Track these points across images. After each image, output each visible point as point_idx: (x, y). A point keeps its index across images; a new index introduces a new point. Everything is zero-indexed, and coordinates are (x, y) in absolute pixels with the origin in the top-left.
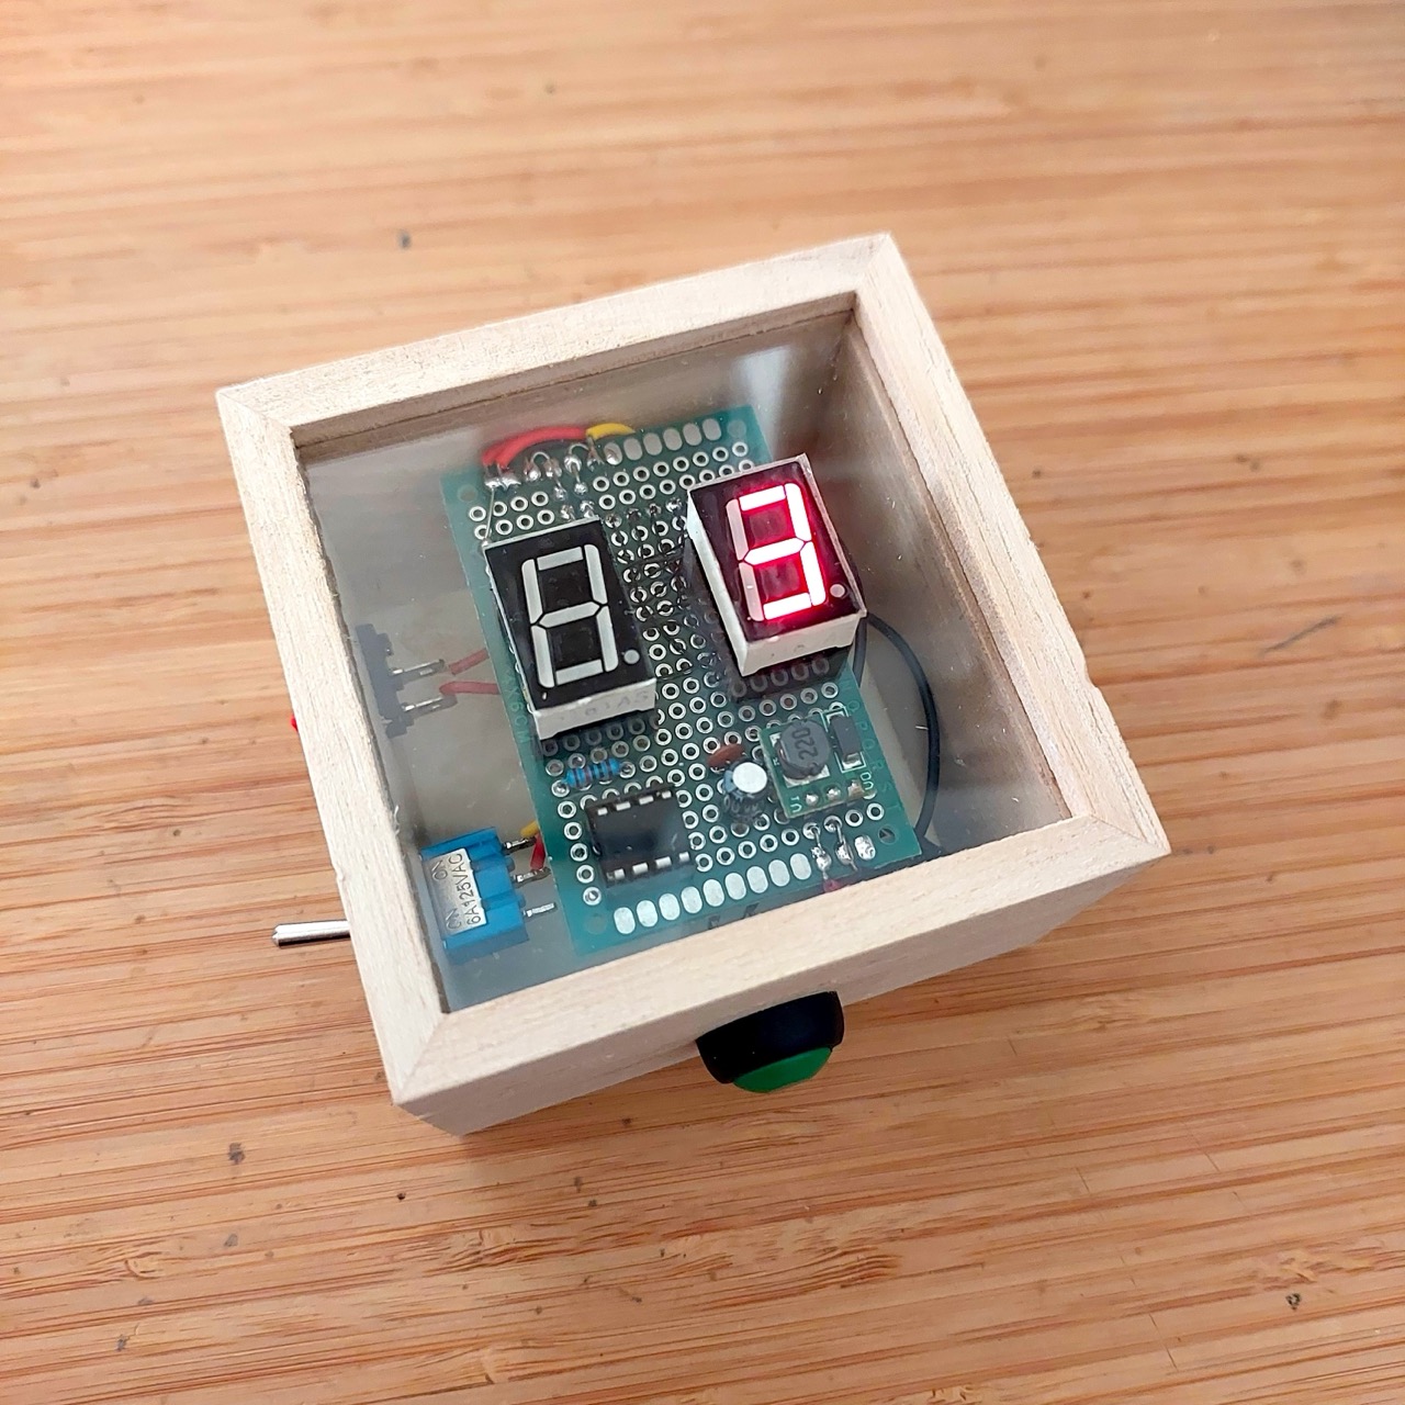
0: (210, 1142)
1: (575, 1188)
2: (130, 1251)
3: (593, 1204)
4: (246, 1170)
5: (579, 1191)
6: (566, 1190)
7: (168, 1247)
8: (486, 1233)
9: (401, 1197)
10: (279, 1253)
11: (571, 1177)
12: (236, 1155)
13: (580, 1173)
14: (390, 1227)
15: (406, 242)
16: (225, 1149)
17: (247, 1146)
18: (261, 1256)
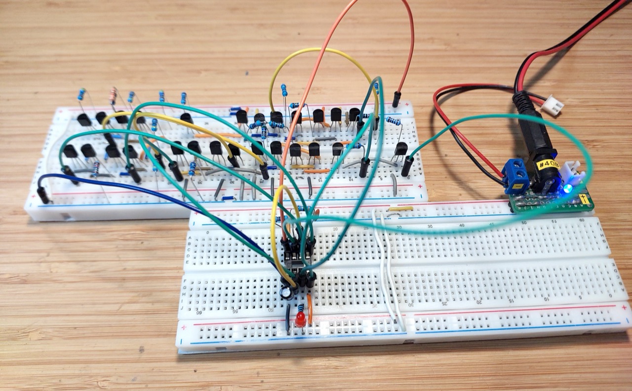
0: (134, 344)
1: (257, 375)
2: (100, 379)
3: (262, 382)
4: (144, 356)
5: (258, 376)
6: (254, 375)
7: (113, 379)
8: (223, 387)
9: (195, 371)
10: (150, 386)
11: (256, 371)
12: (142, 350)
13: (260, 370)
14: (190, 381)
15: (247, 74)
16: (138, 347)
17: (145, 348)
18: (143, 386)
